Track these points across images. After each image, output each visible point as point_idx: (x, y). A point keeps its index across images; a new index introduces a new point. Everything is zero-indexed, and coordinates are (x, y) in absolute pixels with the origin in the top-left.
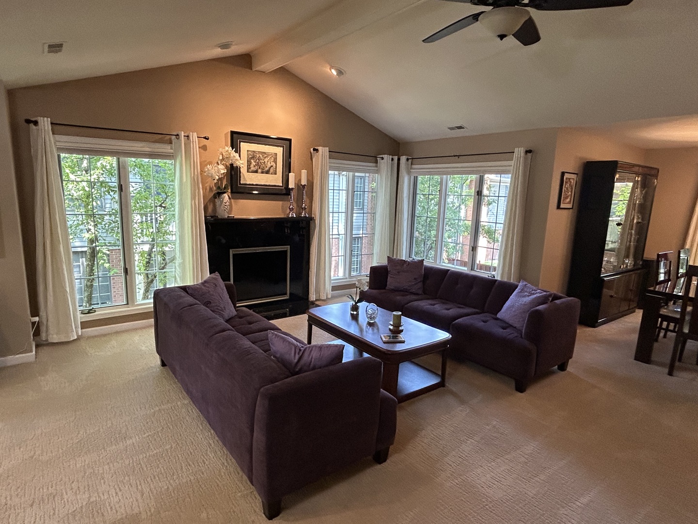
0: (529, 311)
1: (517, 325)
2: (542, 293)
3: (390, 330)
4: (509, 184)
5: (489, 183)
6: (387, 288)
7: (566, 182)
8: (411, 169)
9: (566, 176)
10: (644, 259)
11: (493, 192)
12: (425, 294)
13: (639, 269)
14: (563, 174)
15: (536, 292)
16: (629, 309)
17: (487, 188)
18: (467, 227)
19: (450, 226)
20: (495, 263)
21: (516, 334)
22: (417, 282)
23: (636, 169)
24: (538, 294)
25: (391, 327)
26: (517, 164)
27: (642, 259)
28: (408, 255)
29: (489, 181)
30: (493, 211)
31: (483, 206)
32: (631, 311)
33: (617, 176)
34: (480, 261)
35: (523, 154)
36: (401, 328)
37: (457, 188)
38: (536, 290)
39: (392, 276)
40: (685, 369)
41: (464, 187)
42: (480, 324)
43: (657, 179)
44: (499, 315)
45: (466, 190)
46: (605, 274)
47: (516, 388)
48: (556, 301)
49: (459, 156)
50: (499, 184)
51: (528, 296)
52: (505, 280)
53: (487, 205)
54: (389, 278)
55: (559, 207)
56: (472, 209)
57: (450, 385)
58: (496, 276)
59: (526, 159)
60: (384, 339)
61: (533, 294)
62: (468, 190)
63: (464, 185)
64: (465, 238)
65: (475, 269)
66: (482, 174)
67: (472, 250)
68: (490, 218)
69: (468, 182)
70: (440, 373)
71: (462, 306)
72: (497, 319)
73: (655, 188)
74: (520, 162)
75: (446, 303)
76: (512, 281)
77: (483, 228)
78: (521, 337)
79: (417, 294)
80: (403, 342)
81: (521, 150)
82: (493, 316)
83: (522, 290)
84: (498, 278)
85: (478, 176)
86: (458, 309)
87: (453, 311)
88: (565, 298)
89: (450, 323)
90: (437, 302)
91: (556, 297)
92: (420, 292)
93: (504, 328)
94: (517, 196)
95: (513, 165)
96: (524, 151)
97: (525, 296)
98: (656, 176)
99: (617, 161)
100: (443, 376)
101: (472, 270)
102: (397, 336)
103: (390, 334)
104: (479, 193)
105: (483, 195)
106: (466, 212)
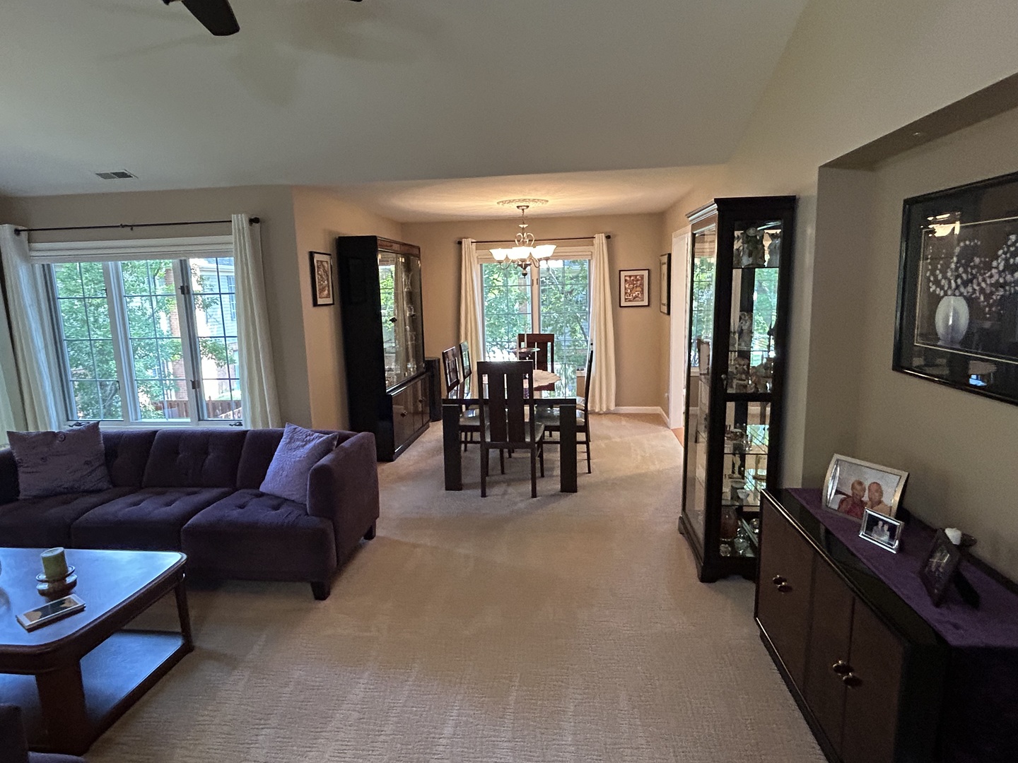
0: (309, 469)
1: (295, 497)
2: (322, 437)
3: (42, 593)
4: (233, 274)
5: (199, 273)
6: (21, 497)
7: (318, 267)
8: (30, 250)
9: (317, 258)
10: (426, 359)
11: (209, 287)
12: (115, 486)
13: (422, 374)
14: (311, 255)
15: (312, 437)
16: (423, 426)
17: (197, 281)
18: (176, 346)
19: (144, 348)
20: (237, 395)
21: (296, 512)
22: (93, 468)
23: (396, 247)
24: (318, 440)
25: (45, 586)
26: (240, 239)
27: (424, 361)
28: (63, 417)
29: (198, 270)
30: (215, 317)
31: (197, 310)
32: (424, 427)
33: (379, 257)
34: (210, 397)
35: (246, 224)
36: (69, 580)
37: (144, 283)
38: (312, 435)
39: (26, 470)
40: (497, 483)
41: (157, 282)
42: (235, 514)
43: (420, 260)
44: (263, 488)
45: (162, 287)
46: (392, 388)
47: (315, 594)
48: (342, 444)
49: (132, 227)
50: (216, 273)
51: (303, 446)
52: (260, 427)
53: (203, 308)
54: (20, 474)
55: (315, 304)
56: (177, 317)
57: (205, 642)
58: (243, 423)
59: (251, 231)
60: (28, 623)
61: (310, 441)
62: (165, 286)
63: (156, 277)
64: (176, 366)
65: (206, 417)
66: (183, 258)
67: (194, 387)
68: (212, 327)
69: (162, 272)
70: (179, 630)
71: (195, 489)
72: (262, 495)
73: (420, 271)
74: (244, 237)
75: (163, 493)
76: (271, 428)
77: (204, 344)
78: (307, 514)
79: (99, 491)
80: (81, 609)
81: (242, 218)
82: (255, 491)
83: (291, 438)
84: (247, 426)
85: (177, 261)
86: (188, 497)
87: (180, 505)
88: (353, 435)
89: (179, 531)
90: (147, 496)
91: (343, 438)
92: (104, 485)
93: (276, 508)
94: (250, 290)
95: (233, 242)
96: (248, 220)
97: (298, 447)
98: (418, 256)
99: (375, 237)
100: (186, 633)
101: (199, 420)
102: (62, 602)
103: (43, 602)
104: (185, 290)
105: (191, 293)
106: (169, 323)
